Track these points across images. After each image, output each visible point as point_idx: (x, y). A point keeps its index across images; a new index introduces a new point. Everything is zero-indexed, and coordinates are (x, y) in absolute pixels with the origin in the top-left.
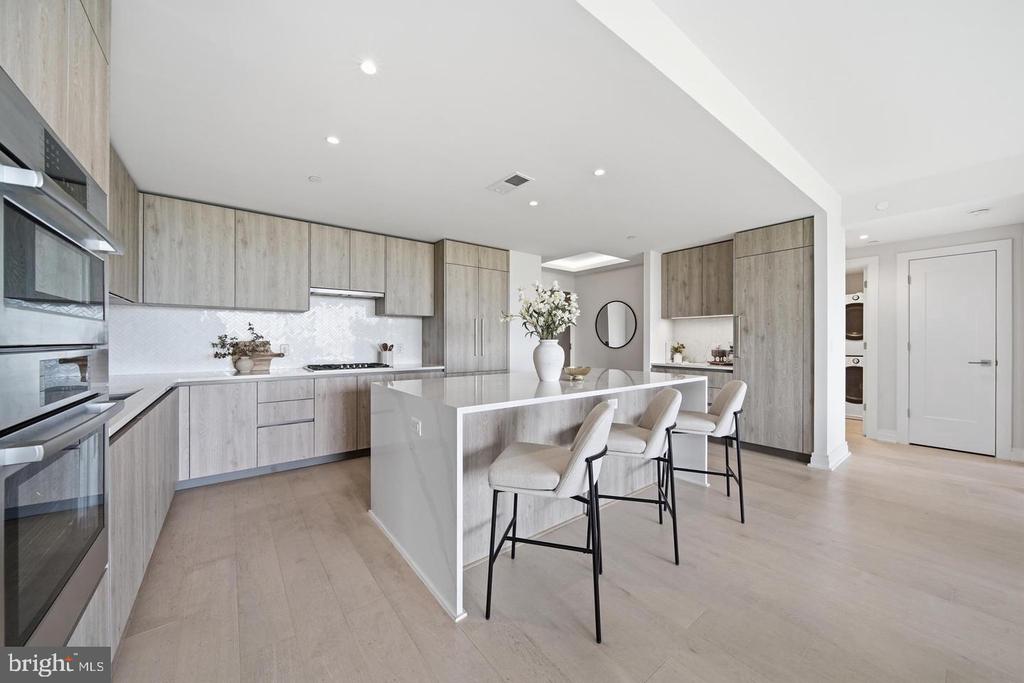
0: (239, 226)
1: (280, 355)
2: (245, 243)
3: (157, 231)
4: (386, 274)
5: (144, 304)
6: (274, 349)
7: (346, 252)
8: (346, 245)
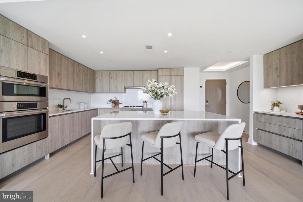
0: (110, 75)
1: (121, 103)
2: (111, 78)
3: (97, 78)
4: (143, 82)
5: (95, 93)
6: (120, 102)
7: (132, 77)
8: (133, 75)
